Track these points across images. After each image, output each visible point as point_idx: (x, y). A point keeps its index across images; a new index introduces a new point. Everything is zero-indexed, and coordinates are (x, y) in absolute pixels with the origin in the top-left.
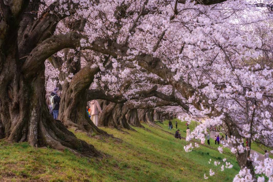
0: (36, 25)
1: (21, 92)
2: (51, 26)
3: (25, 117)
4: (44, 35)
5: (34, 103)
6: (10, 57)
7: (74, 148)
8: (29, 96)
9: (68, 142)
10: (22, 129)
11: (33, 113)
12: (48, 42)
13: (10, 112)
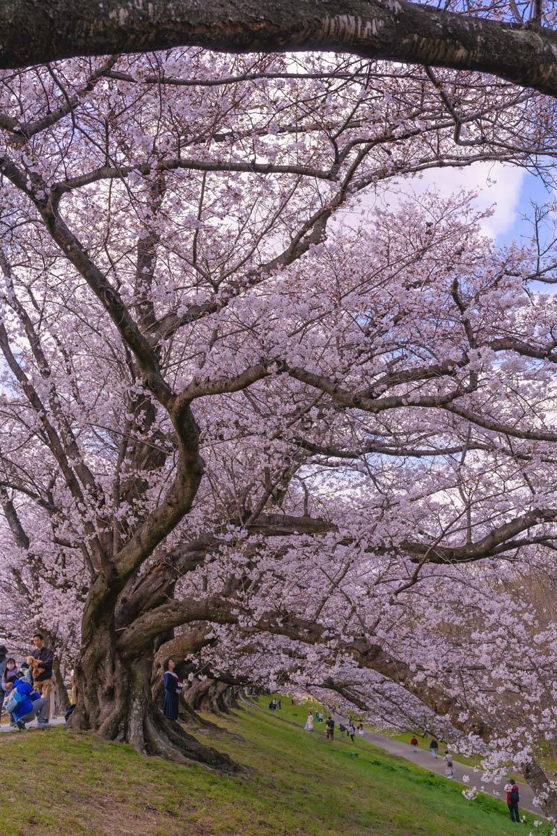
0: (140, 583)
1: (117, 674)
2: (166, 585)
3: (123, 708)
4: (152, 598)
5: (137, 691)
6: (102, 628)
7: (202, 760)
8: (129, 681)
9: (191, 751)
10: (119, 723)
11: (136, 704)
12: (165, 611)
13: (99, 697)
